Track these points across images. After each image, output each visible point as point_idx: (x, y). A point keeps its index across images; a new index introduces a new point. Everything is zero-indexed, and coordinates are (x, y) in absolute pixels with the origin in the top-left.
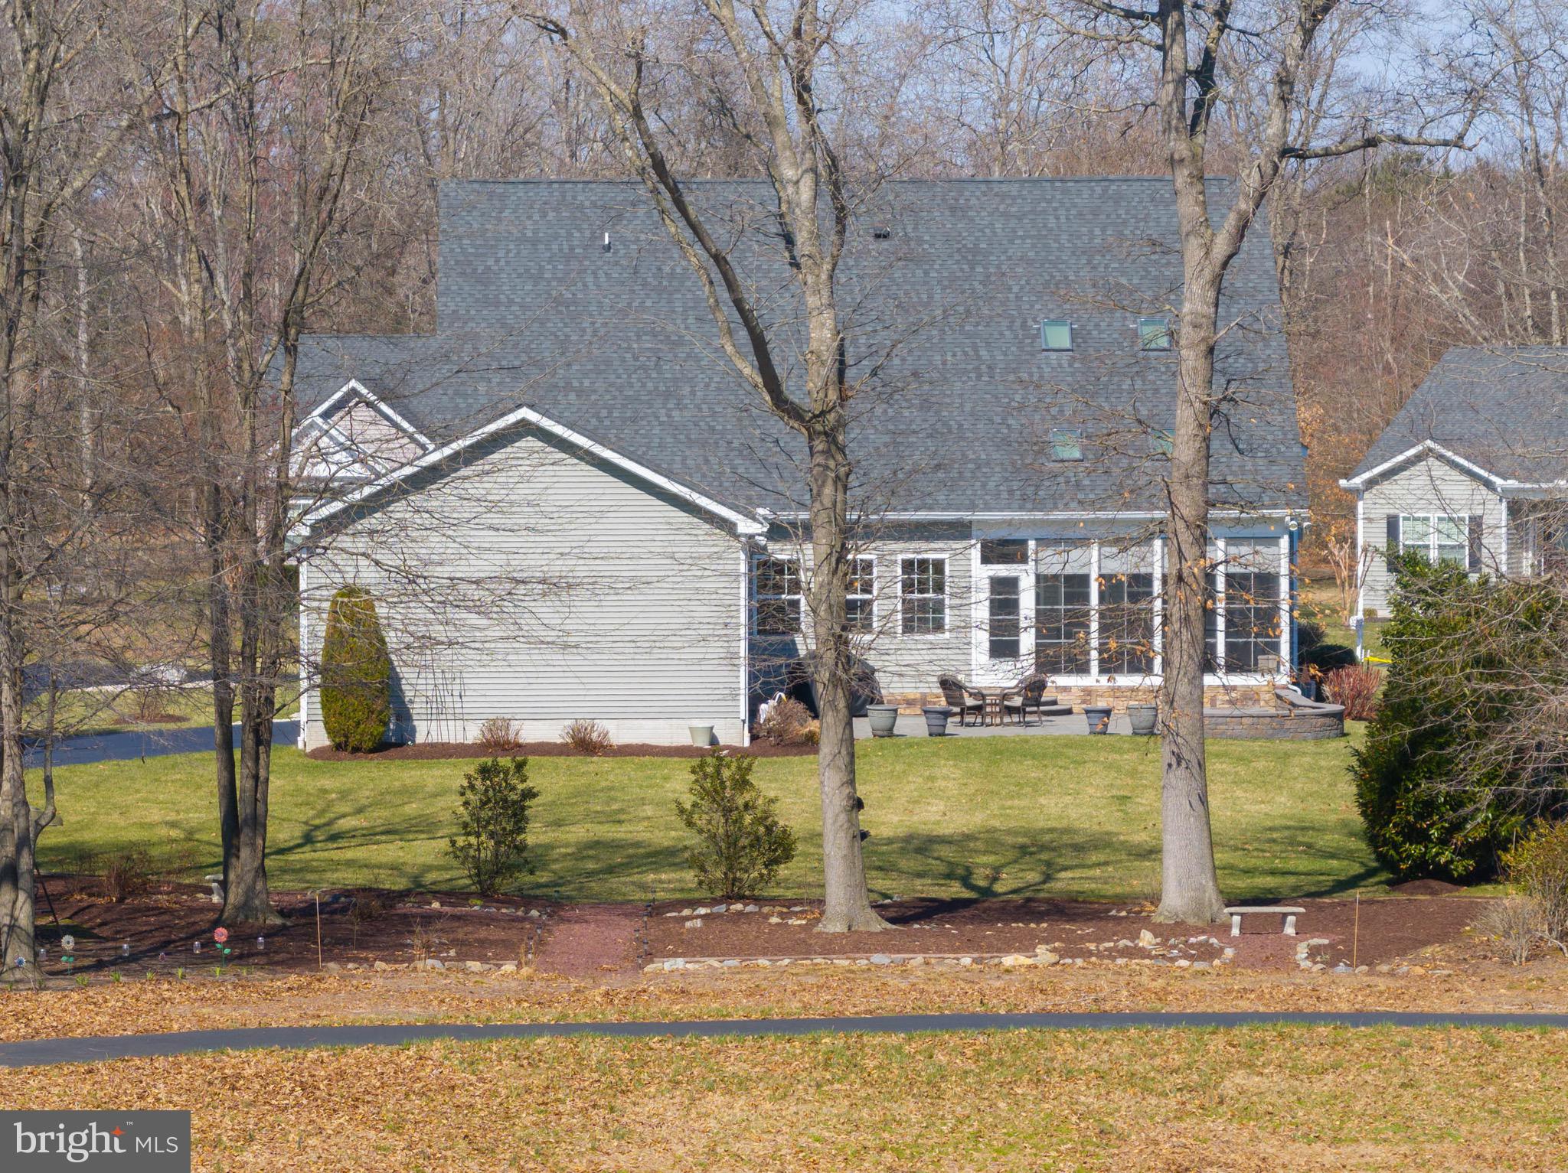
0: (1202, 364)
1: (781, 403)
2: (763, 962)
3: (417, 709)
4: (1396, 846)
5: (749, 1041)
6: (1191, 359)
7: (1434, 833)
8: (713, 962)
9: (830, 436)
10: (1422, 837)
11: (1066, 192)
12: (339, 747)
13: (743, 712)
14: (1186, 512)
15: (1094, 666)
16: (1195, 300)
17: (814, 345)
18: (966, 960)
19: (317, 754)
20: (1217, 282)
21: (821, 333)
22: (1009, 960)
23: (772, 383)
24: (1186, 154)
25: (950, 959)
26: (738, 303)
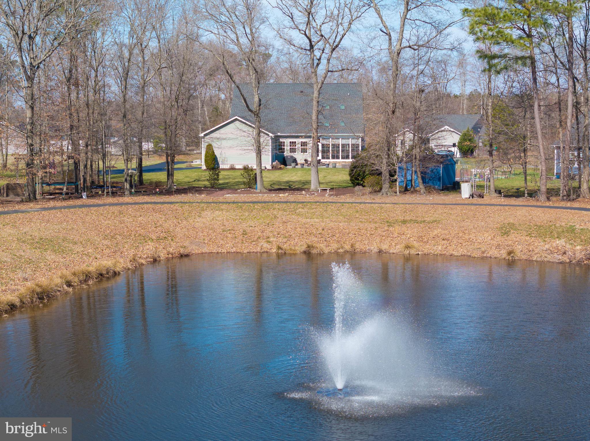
0: (317, 104)
1: (250, 110)
2: (242, 195)
3: (220, 163)
4: (354, 181)
5: (228, 204)
6: (315, 103)
7: (360, 179)
8: (235, 195)
9: (257, 115)
10: (358, 180)
11: (331, 85)
12: (207, 169)
13: (270, 164)
14: (314, 127)
15: (331, 158)
16: (316, 94)
17: (255, 101)
18: (274, 195)
19: (205, 170)
20: (319, 91)
21: (256, 99)
22: (280, 195)
23: (248, 106)
24: (314, 71)
25: (271, 195)
26: (241, 94)
